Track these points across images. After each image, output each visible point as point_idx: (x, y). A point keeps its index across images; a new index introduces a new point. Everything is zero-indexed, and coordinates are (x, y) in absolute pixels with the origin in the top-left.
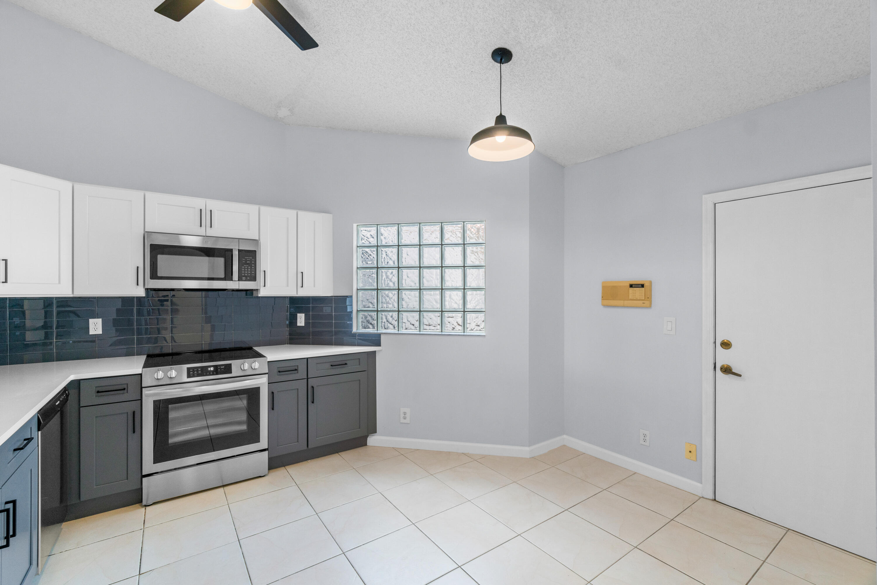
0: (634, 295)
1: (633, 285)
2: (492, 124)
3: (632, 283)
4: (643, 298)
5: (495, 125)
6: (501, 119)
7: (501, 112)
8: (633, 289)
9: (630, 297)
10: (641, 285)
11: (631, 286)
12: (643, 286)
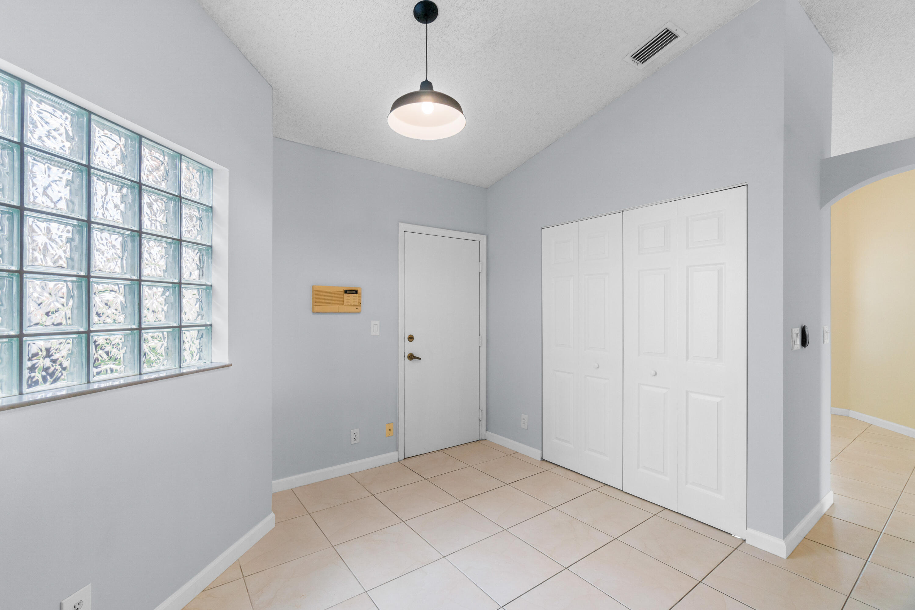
0: (348, 300)
1: (348, 291)
2: (417, 88)
3: (347, 289)
4: (357, 304)
5: (421, 89)
6: (427, 85)
7: (427, 78)
8: (348, 295)
9: (345, 303)
10: (354, 291)
11: (346, 292)
12: (356, 292)
